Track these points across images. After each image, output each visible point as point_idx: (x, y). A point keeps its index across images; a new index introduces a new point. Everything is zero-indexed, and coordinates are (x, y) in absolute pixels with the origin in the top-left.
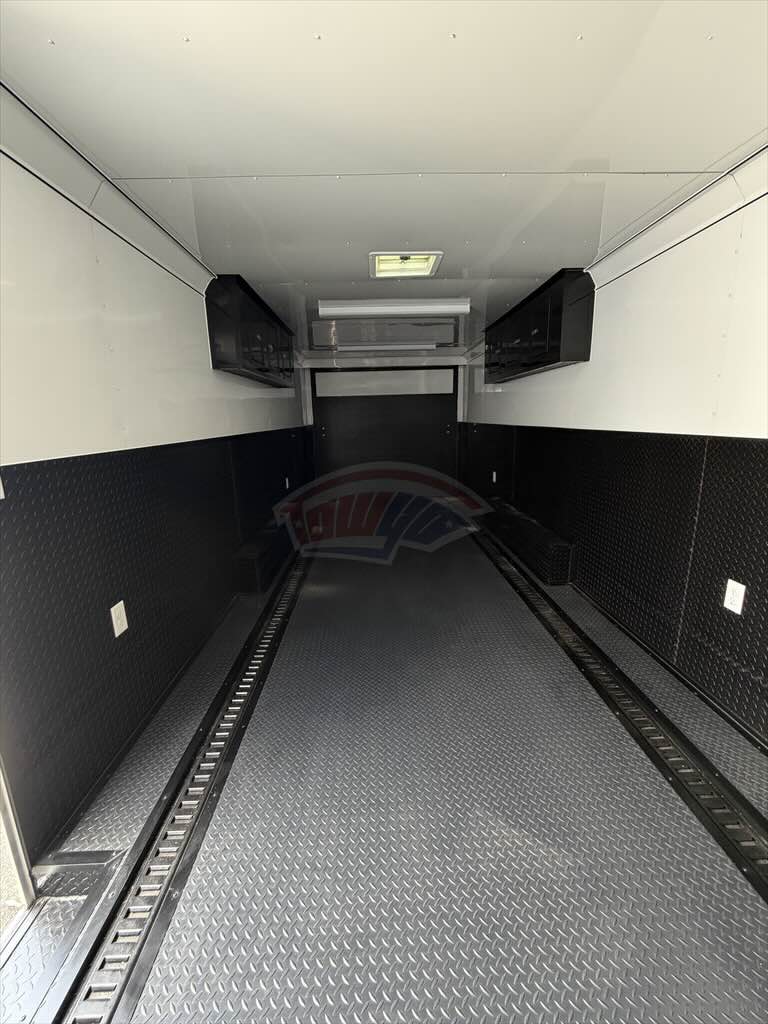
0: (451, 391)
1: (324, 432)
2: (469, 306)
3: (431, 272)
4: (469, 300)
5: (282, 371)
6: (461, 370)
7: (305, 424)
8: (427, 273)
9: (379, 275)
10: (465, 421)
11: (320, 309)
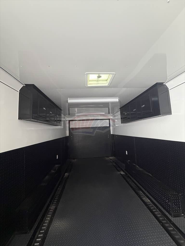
0: (109, 126)
1: (72, 138)
2: (118, 99)
3: (108, 85)
4: (118, 97)
5: (56, 121)
6: (111, 120)
7: (66, 136)
8: (107, 85)
9: (89, 85)
10: (113, 134)
11: (69, 100)
